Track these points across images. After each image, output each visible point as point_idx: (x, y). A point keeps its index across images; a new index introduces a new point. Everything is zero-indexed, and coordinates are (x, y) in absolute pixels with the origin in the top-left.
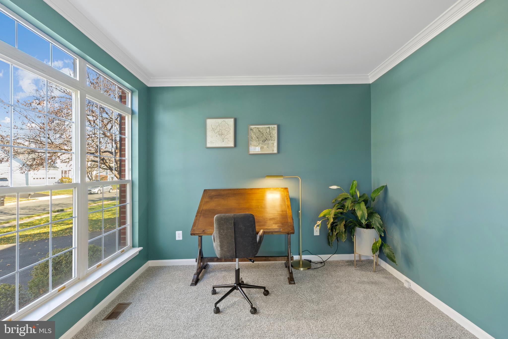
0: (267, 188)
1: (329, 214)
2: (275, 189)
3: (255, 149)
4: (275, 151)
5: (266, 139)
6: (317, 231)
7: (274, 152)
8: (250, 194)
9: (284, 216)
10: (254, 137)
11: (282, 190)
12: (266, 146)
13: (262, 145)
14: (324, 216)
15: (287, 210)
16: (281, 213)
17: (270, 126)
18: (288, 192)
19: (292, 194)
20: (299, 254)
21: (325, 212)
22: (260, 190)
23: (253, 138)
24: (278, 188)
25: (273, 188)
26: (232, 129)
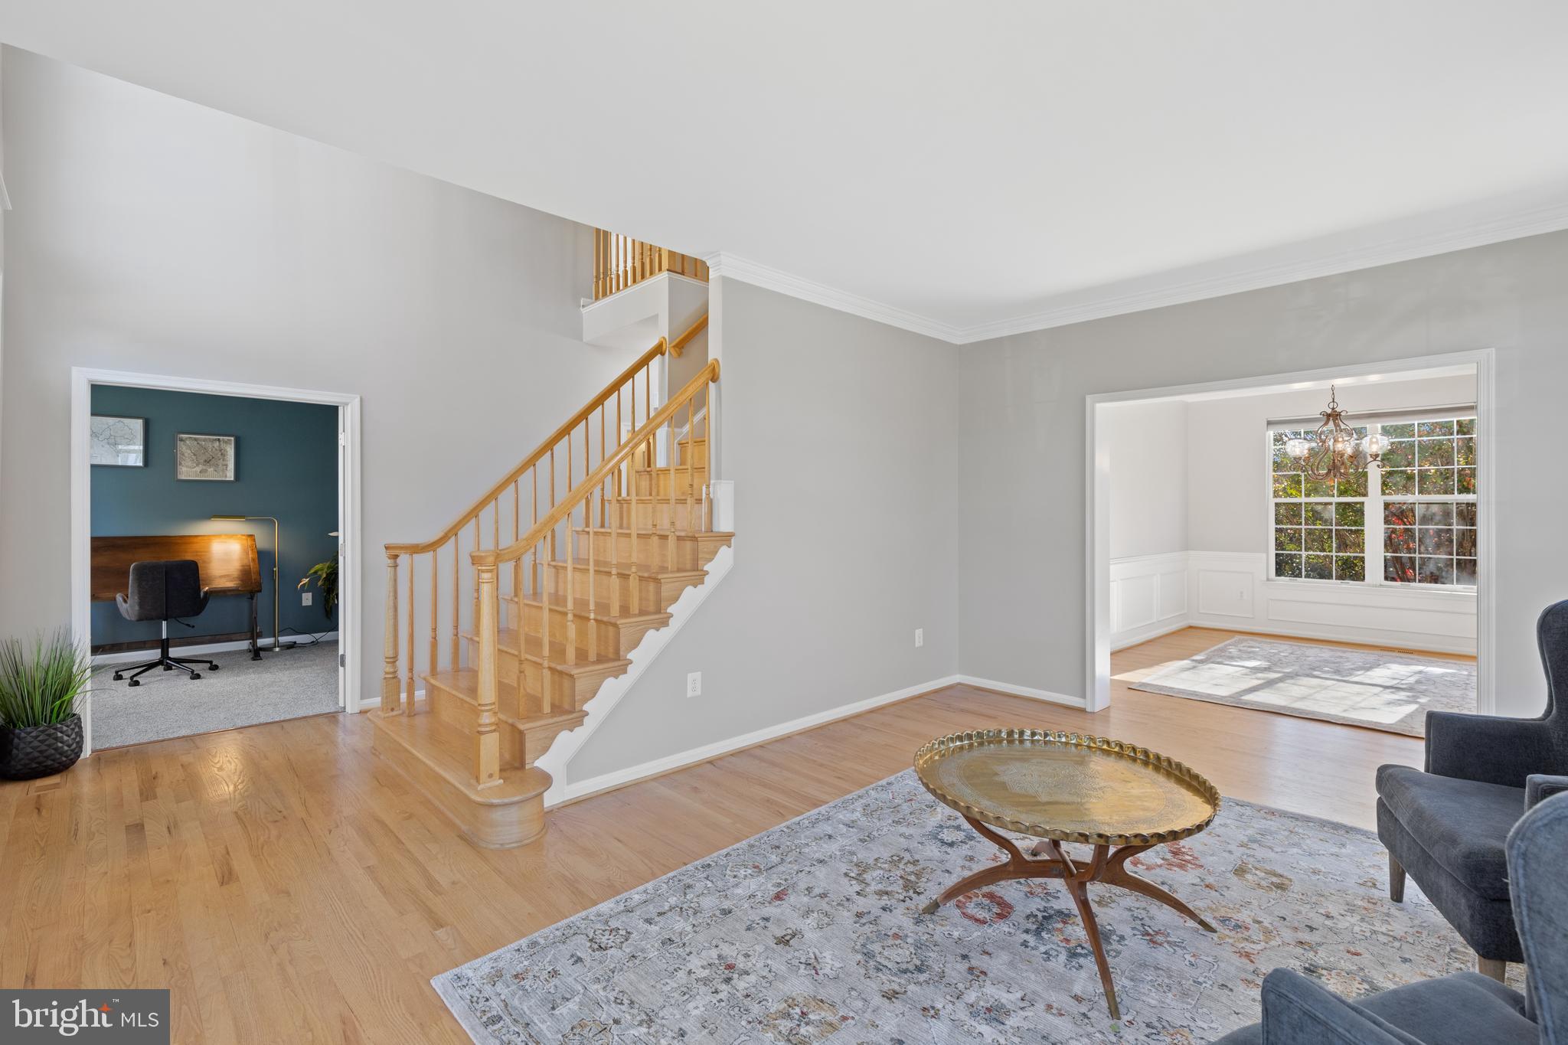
0: (214, 536)
1: (322, 569)
2: (231, 536)
3: (188, 471)
4: (230, 476)
5: (213, 458)
6: (307, 599)
7: (227, 479)
8: (178, 543)
9: (245, 574)
10: (188, 453)
11: (244, 537)
12: (212, 469)
13: (204, 467)
14: (316, 572)
15: (251, 564)
16: (240, 568)
17: (221, 438)
18: (254, 540)
19: (262, 543)
20: (275, 636)
21: (317, 567)
22: (200, 538)
23: (186, 454)
24: (236, 535)
25: (226, 535)
26: (139, 437)
